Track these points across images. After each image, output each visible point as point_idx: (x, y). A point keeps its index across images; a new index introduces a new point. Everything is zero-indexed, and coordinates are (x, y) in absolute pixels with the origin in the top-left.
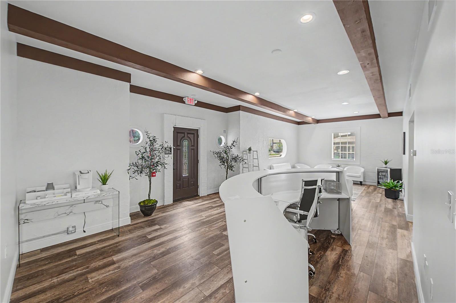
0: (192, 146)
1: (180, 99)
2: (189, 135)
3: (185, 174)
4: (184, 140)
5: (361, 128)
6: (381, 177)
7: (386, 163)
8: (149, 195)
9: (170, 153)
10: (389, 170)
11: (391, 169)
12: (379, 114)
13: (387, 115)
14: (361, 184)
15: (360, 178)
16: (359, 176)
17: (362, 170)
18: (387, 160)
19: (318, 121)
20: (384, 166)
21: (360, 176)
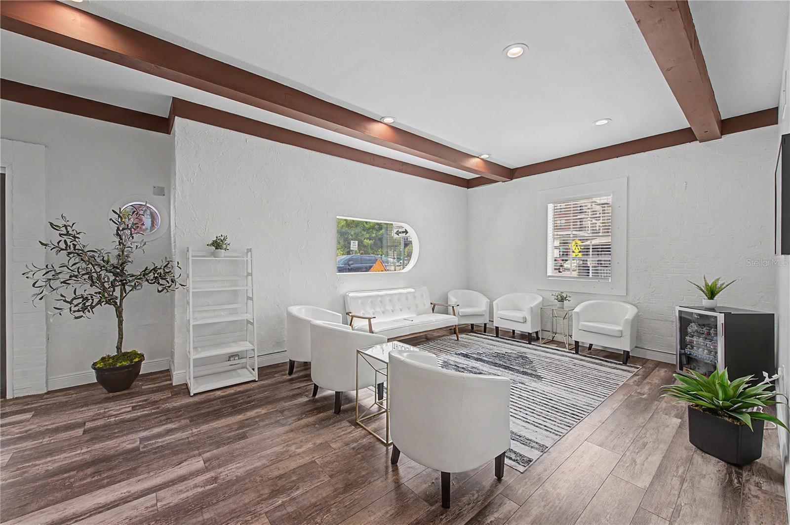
5: (628, 178)
6: (692, 342)
7: (712, 293)
10: (721, 319)
11: (727, 316)
12: (689, 130)
13: (717, 130)
14: (625, 358)
15: (619, 339)
16: (618, 334)
17: (630, 312)
18: (715, 283)
19: (511, 174)
20: (706, 302)
21: (621, 331)
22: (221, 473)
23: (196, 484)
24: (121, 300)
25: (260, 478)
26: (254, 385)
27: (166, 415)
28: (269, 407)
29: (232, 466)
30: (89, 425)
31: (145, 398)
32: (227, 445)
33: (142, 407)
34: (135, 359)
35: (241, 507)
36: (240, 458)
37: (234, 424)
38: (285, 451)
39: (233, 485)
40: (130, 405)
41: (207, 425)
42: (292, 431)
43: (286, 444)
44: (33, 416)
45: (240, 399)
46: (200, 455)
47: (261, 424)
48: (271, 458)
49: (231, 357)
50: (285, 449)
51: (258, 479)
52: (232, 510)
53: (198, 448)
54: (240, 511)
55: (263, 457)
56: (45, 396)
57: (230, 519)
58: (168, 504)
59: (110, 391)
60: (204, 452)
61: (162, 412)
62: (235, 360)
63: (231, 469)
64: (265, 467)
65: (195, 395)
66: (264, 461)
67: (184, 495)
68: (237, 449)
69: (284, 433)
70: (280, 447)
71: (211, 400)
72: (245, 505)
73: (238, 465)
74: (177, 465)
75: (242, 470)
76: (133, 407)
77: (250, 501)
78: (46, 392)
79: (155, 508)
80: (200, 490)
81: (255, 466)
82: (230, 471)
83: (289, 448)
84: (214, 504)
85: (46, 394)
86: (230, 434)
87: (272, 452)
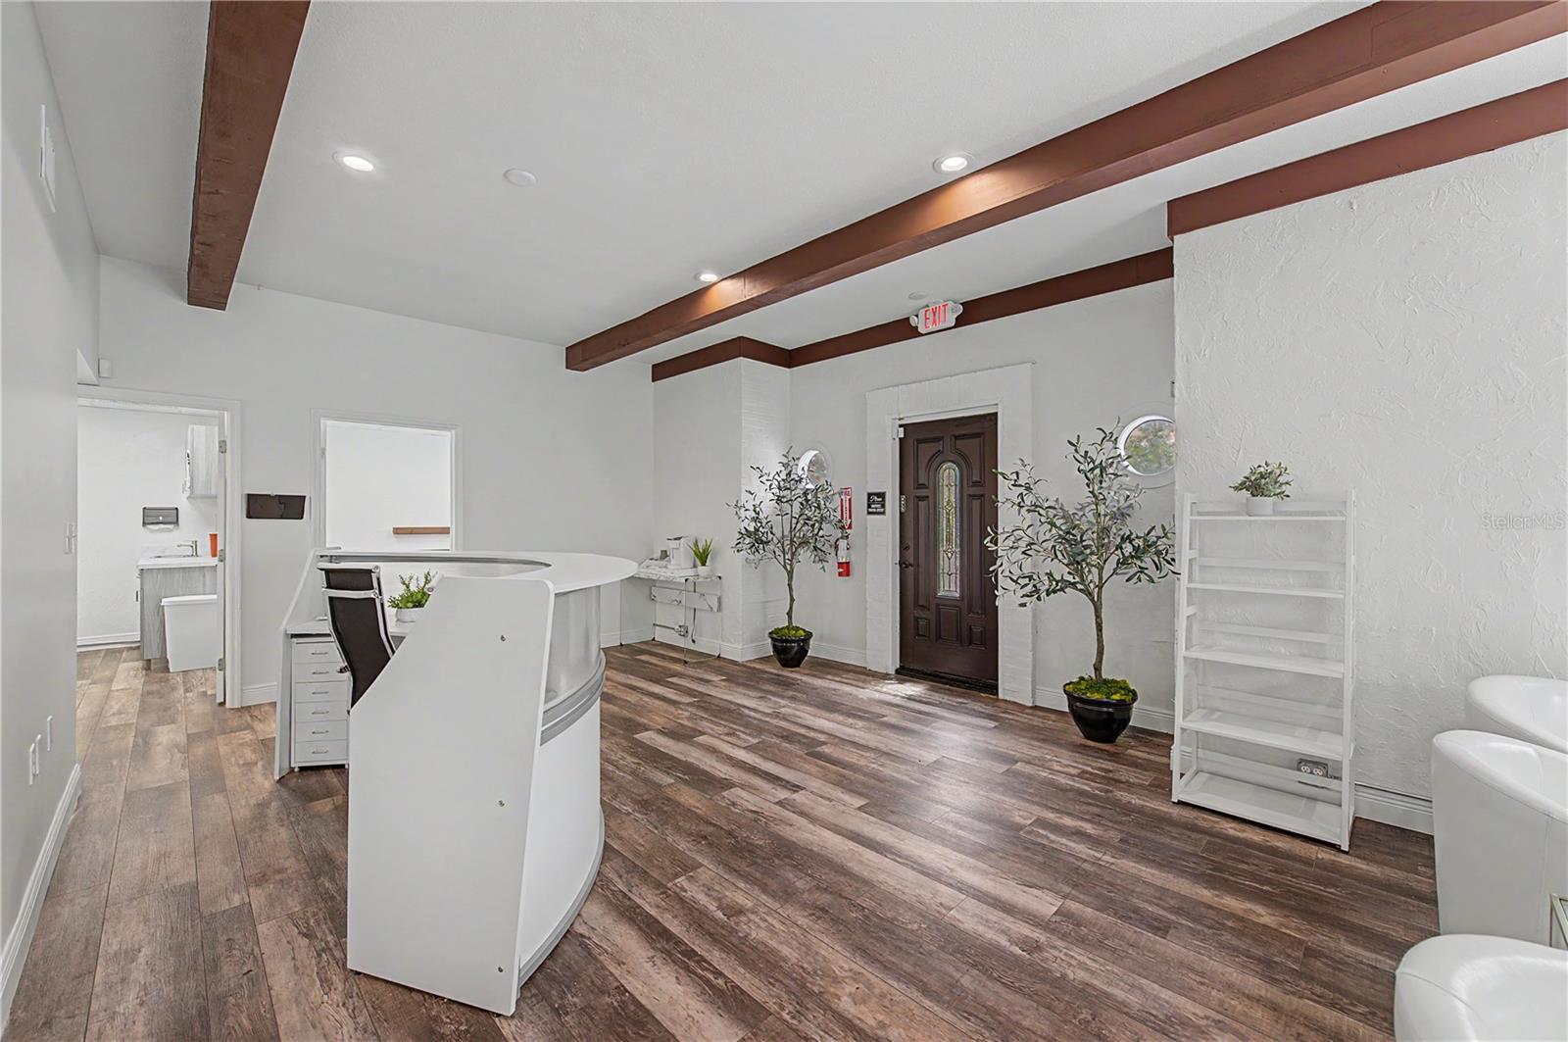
0: (976, 484)
1: (901, 330)
2: (960, 444)
3: (949, 587)
4: (944, 462)
8: (789, 614)
9: (882, 510)
22: (1055, 947)
23: (1009, 929)
24: (1100, 587)
25: (1090, 1018)
26: (1325, 855)
27: (1102, 807)
28: (1295, 922)
29: (1080, 955)
30: (1019, 766)
31: (1111, 768)
32: (1119, 918)
33: (1092, 777)
34: (1115, 693)
35: (1009, 1020)
36: (1107, 955)
37: (1177, 895)
38: (1199, 1027)
39: (1043, 980)
40: (1080, 766)
41: (1133, 864)
42: (1275, 1008)
43: (1221, 1017)
44: (996, 727)
45: (1251, 861)
46: (1065, 897)
47: (1227, 937)
48: (1154, 1008)
49: (1303, 762)
50: (1204, 1022)
51: (1085, 1015)
52: (995, 1011)
53: (1075, 886)
54: (1000, 1023)
55: (1141, 989)
56: (1028, 711)
57: (976, 1017)
58: (959, 920)
59: (1088, 737)
60: (1075, 899)
61: (1107, 801)
62: (1311, 773)
63: (1072, 957)
64: (1121, 1008)
65: (1180, 803)
66: (1133, 999)
67: (981, 929)
68: (1122, 938)
69: (1248, 997)
70: (1200, 1011)
71: (1195, 829)
72: (1018, 1024)
73: (1088, 962)
74: (1025, 885)
75: (1081, 975)
76: (1084, 772)
77: (1028, 1029)
78: (1030, 705)
79: (944, 911)
80: (1004, 942)
81: (1110, 990)
82: (1067, 959)
83: (1216, 1031)
84: (990, 977)
85: (1031, 708)
86: (1146, 906)
87: (1171, 1000)
